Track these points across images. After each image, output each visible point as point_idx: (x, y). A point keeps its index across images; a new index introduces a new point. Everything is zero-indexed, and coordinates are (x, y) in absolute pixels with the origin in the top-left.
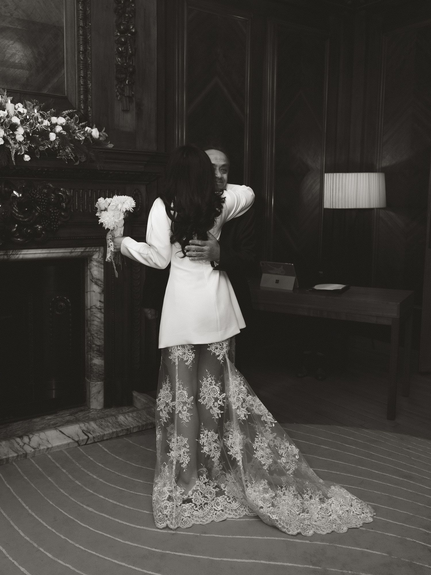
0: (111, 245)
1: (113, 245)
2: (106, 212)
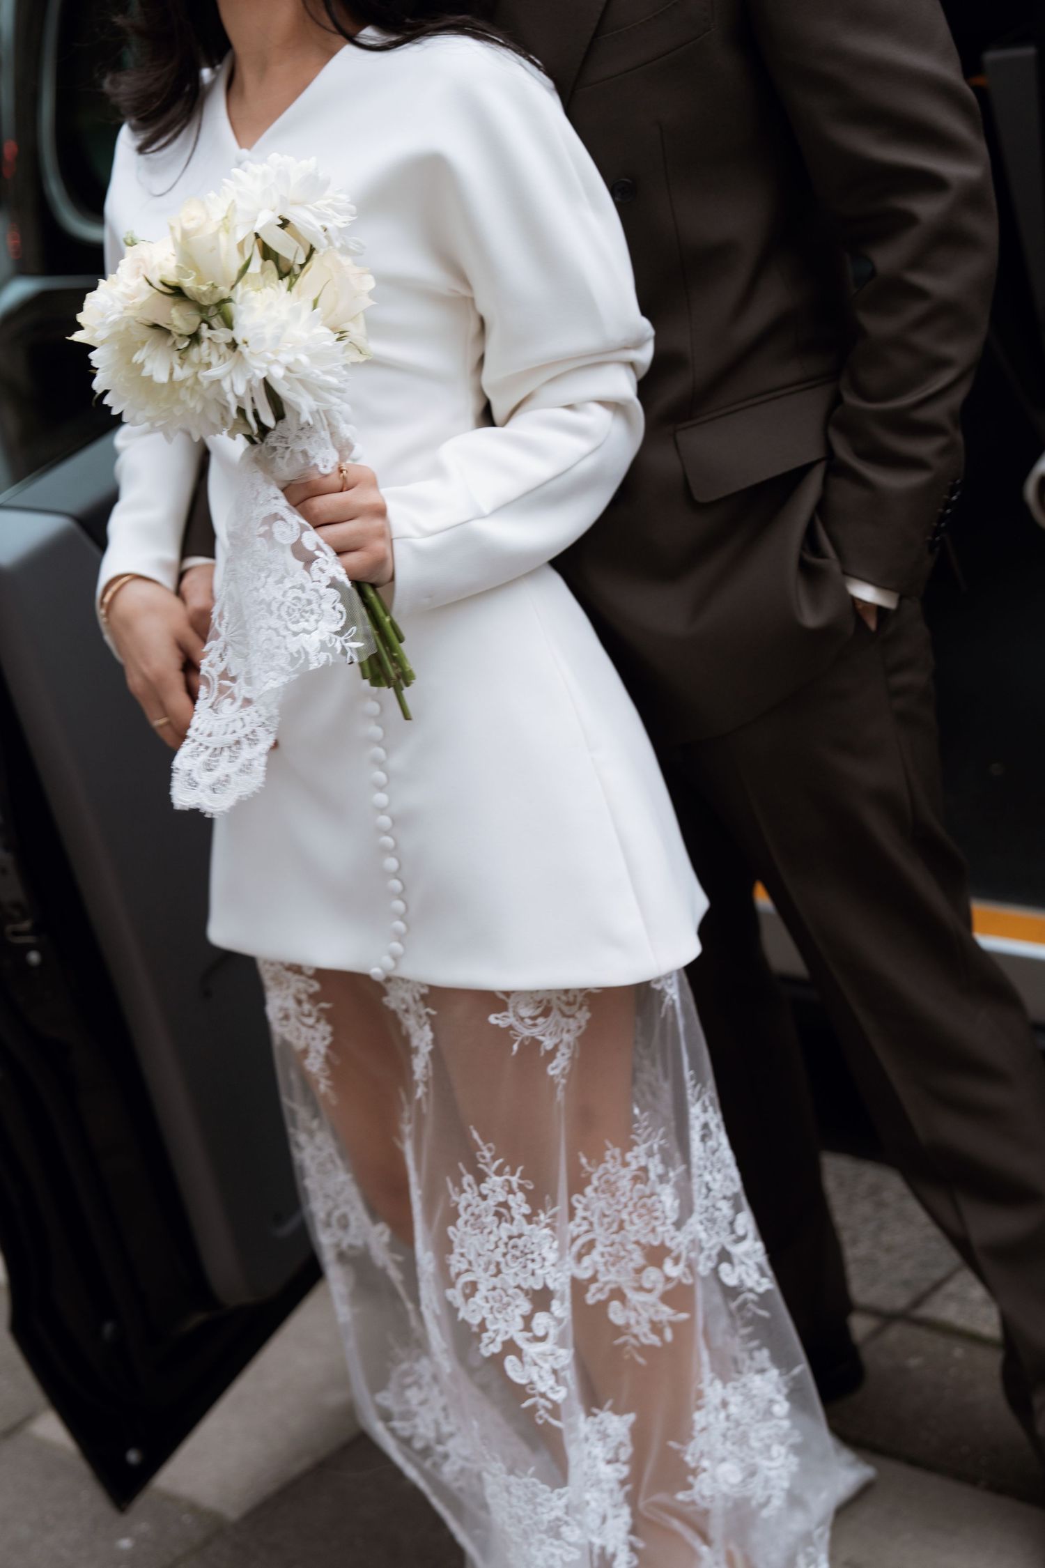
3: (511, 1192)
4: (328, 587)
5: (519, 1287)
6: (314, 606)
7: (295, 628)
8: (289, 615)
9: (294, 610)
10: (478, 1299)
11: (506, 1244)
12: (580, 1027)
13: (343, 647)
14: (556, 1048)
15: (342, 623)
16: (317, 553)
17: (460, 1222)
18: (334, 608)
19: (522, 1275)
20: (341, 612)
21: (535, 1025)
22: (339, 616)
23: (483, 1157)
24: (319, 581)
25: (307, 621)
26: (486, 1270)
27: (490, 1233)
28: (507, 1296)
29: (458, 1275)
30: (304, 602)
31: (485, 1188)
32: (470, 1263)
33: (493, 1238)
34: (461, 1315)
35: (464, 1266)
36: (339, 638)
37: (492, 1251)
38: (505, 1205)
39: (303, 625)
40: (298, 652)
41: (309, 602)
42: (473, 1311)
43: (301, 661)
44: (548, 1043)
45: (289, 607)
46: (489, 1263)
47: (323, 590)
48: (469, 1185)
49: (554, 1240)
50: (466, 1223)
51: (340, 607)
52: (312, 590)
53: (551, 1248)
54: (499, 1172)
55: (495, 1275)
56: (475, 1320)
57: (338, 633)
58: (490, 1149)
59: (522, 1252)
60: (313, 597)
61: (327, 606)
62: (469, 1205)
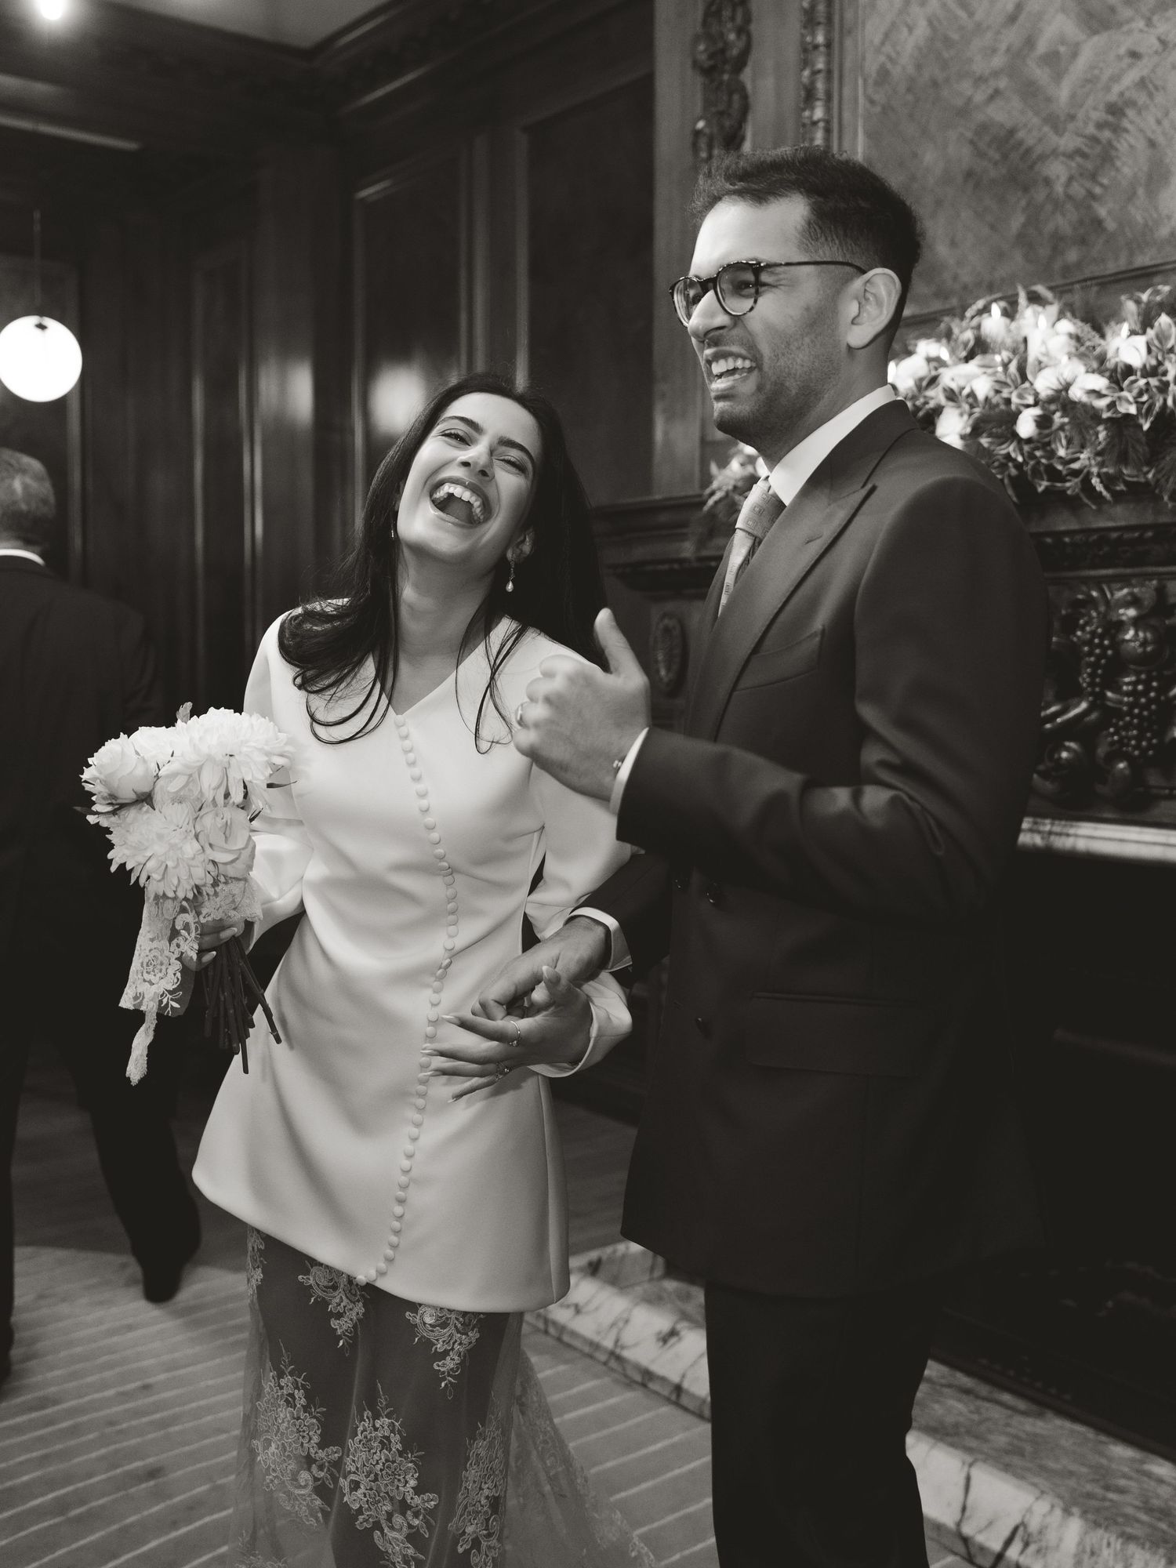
0: (187, 927)
1: (193, 927)
2: (147, 812)
3: (392, 1431)
4: (176, 959)
5: (387, 1493)
6: (164, 968)
7: (146, 976)
8: (147, 965)
9: (151, 964)
10: (359, 1493)
11: (384, 1464)
12: (470, 1343)
13: (168, 1003)
14: (446, 1353)
15: (175, 986)
16: (183, 932)
17: (357, 1439)
18: (175, 974)
19: (390, 1487)
20: (178, 980)
21: (432, 1331)
22: (176, 981)
23: (382, 1404)
24: (173, 953)
25: (155, 975)
26: (367, 1476)
27: (374, 1453)
28: (379, 1496)
29: (350, 1472)
30: (159, 962)
31: (378, 1423)
32: (357, 1468)
33: (376, 1457)
34: (345, 1499)
35: (353, 1469)
36: (168, 995)
37: (374, 1466)
38: (388, 1438)
39: (151, 977)
40: (140, 993)
41: (162, 964)
42: (354, 1500)
43: (139, 1001)
44: (440, 1347)
45: (149, 961)
46: (370, 1472)
47: (173, 960)
48: (368, 1418)
49: (416, 1472)
50: (360, 1441)
51: (179, 975)
52: (167, 957)
53: (413, 1476)
54: (388, 1416)
55: (374, 1481)
56: (355, 1506)
57: (170, 992)
58: (386, 1400)
59: (393, 1472)
60: (166, 962)
61: (171, 971)
62: (365, 1430)
